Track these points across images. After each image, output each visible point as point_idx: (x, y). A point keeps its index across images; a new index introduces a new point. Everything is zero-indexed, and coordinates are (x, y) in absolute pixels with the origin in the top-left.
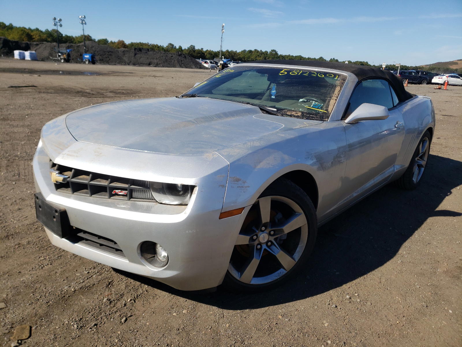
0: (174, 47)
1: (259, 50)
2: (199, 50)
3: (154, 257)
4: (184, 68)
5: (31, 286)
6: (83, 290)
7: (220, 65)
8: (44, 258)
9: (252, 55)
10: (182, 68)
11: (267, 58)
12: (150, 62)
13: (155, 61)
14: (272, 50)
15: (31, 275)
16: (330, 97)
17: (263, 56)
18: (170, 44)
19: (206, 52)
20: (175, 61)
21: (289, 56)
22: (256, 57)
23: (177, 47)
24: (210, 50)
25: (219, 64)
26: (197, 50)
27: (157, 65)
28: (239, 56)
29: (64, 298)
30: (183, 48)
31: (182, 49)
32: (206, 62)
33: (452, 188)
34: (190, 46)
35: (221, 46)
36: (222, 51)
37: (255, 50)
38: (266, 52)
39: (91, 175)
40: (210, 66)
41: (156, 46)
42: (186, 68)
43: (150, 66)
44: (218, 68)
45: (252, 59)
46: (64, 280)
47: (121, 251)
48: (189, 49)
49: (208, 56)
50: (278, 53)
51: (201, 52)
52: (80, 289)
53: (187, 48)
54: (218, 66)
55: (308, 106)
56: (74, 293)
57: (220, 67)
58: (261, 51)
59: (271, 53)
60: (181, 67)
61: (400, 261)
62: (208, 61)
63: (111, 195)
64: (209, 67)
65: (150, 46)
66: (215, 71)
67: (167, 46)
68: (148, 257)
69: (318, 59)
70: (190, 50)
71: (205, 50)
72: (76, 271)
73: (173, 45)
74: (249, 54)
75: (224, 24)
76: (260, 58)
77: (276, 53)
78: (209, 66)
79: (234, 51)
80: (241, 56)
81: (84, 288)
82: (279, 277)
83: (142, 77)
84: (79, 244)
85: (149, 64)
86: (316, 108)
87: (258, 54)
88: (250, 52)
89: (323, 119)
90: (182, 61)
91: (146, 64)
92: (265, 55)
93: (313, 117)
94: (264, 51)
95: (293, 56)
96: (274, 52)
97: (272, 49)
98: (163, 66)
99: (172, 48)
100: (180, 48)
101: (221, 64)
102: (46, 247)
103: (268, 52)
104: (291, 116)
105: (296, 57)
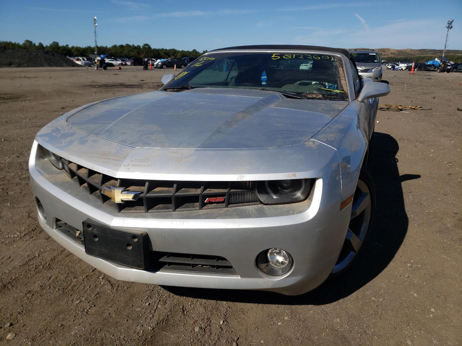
0: (33, 44)
1: (131, 44)
2: (63, 47)
3: (267, 265)
4: (54, 67)
5: (92, 338)
6: (161, 326)
7: (98, 62)
8: (79, 301)
9: (124, 50)
10: (52, 66)
11: (140, 52)
12: (11, 62)
13: (17, 61)
14: (144, 45)
15: (80, 325)
16: (339, 78)
17: (136, 50)
18: (28, 41)
19: (72, 49)
20: (41, 59)
21: (163, 49)
22: (129, 52)
23: (37, 44)
24: (77, 47)
25: (96, 61)
26: (61, 47)
27: (19, 65)
28: (110, 52)
29: (147, 340)
30: (44, 45)
31: (43, 47)
32: (78, 60)
33: (395, 156)
34: (52, 42)
35: (96, 41)
36: (97, 47)
37: (127, 45)
38: (139, 46)
39: (175, 185)
40: (84, 63)
41: (9, 44)
42: (57, 66)
43: (12, 67)
44: (95, 64)
45: (125, 54)
46: (127, 320)
47: (231, 267)
48: (51, 46)
49: (75, 53)
50: (151, 47)
51: (67, 49)
52: (157, 325)
53: (49, 45)
54: (95, 63)
55: (324, 88)
56: (154, 331)
57: (98, 63)
58: (133, 45)
59: (144, 47)
60: (50, 65)
61: (417, 224)
62: (81, 58)
63: (203, 205)
64: (83, 65)
65: (3, 44)
66: (93, 68)
67: (24, 44)
68: (264, 267)
69: (191, 51)
70: (53, 47)
71: (70, 46)
72: (132, 305)
73: (31, 42)
74: (121, 50)
75: (96, 18)
76: (133, 53)
77: (150, 48)
78: (82, 63)
79: (104, 46)
80: (113, 51)
81: (161, 323)
82: (351, 261)
83: (13, 78)
84: (161, 272)
85: (10, 65)
86: (331, 89)
87: (131, 49)
88: (122, 46)
89: (345, 99)
90: (50, 59)
91: (6, 64)
92: (138, 49)
93: (334, 98)
94: (136, 45)
95: (166, 50)
96: (147, 47)
97: (145, 43)
98: (28, 66)
99: (31, 45)
100: (41, 45)
101: (98, 60)
102: (70, 288)
103: (140, 47)
104: (313, 98)
105: (170, 50)
